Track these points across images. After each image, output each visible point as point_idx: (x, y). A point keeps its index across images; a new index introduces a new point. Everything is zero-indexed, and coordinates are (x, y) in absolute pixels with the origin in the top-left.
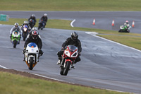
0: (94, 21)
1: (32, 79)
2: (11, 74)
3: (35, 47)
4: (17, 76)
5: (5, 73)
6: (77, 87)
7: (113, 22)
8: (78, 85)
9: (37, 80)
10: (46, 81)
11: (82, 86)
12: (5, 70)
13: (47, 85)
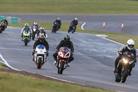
0: (104, 24)
1: (43, 81)
2: (22, 76)
3: (43, 48)
4: (29, 78)
5: (16, 75)
6: (87, 88)
7: (123, 25)
8: (88, 86)
9: (47, 81)
10: (58, 83)
11: (92, 87)
12: (16, 72)
13: (58, 86)
